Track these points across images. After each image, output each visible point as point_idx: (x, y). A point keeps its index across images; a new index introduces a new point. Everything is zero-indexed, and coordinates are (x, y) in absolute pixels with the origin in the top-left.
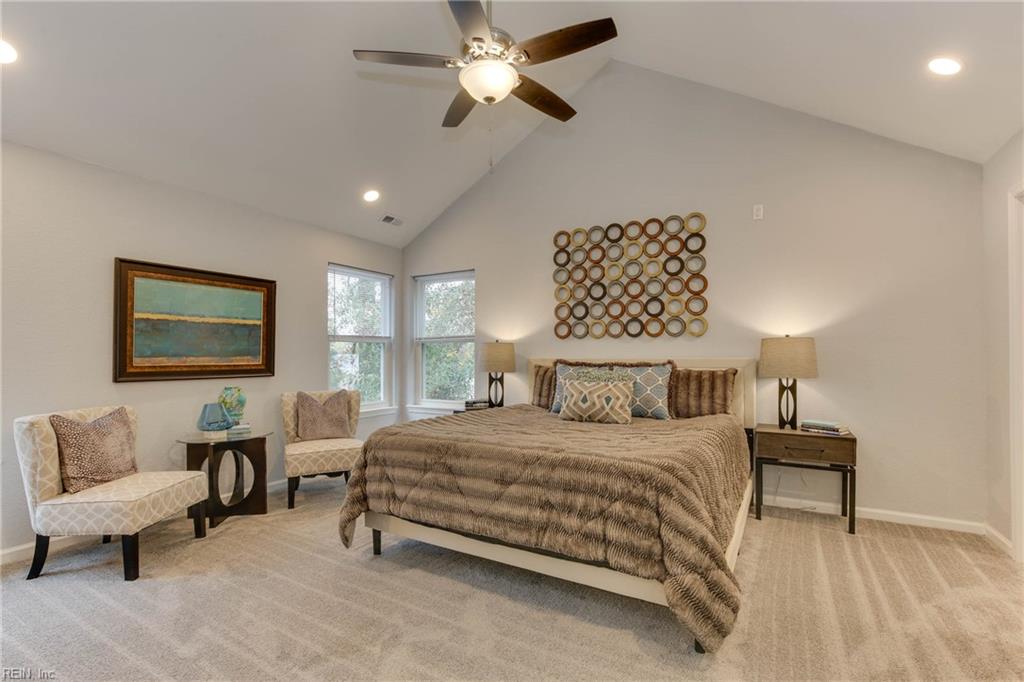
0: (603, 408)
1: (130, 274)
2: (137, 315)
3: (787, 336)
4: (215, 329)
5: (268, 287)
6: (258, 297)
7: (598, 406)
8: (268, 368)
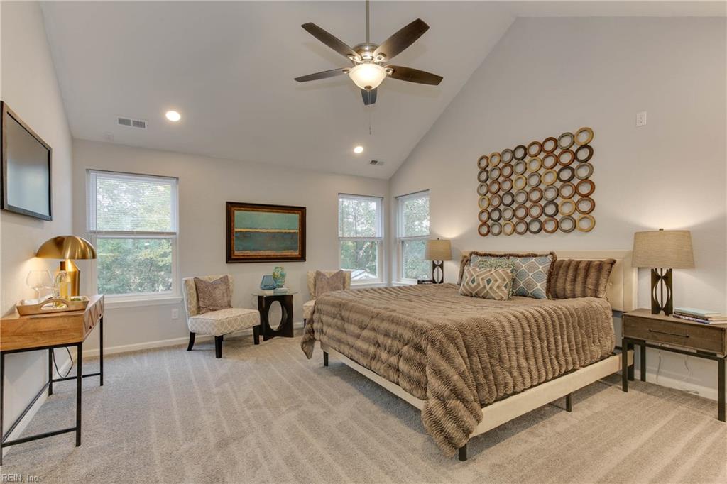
0: (485, 287)
1: (233, 209)
2: (236, 230)
3: (661, 230)
4: (273, 236)
5: (302, 211)
6: (295, 217)
7: (482, 286)
8: (302, 257)
